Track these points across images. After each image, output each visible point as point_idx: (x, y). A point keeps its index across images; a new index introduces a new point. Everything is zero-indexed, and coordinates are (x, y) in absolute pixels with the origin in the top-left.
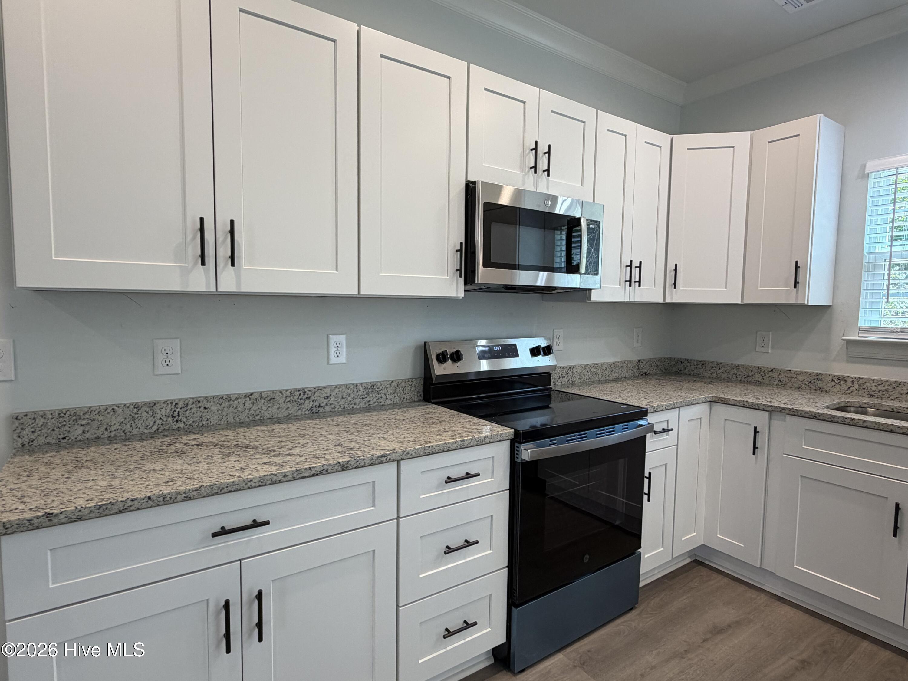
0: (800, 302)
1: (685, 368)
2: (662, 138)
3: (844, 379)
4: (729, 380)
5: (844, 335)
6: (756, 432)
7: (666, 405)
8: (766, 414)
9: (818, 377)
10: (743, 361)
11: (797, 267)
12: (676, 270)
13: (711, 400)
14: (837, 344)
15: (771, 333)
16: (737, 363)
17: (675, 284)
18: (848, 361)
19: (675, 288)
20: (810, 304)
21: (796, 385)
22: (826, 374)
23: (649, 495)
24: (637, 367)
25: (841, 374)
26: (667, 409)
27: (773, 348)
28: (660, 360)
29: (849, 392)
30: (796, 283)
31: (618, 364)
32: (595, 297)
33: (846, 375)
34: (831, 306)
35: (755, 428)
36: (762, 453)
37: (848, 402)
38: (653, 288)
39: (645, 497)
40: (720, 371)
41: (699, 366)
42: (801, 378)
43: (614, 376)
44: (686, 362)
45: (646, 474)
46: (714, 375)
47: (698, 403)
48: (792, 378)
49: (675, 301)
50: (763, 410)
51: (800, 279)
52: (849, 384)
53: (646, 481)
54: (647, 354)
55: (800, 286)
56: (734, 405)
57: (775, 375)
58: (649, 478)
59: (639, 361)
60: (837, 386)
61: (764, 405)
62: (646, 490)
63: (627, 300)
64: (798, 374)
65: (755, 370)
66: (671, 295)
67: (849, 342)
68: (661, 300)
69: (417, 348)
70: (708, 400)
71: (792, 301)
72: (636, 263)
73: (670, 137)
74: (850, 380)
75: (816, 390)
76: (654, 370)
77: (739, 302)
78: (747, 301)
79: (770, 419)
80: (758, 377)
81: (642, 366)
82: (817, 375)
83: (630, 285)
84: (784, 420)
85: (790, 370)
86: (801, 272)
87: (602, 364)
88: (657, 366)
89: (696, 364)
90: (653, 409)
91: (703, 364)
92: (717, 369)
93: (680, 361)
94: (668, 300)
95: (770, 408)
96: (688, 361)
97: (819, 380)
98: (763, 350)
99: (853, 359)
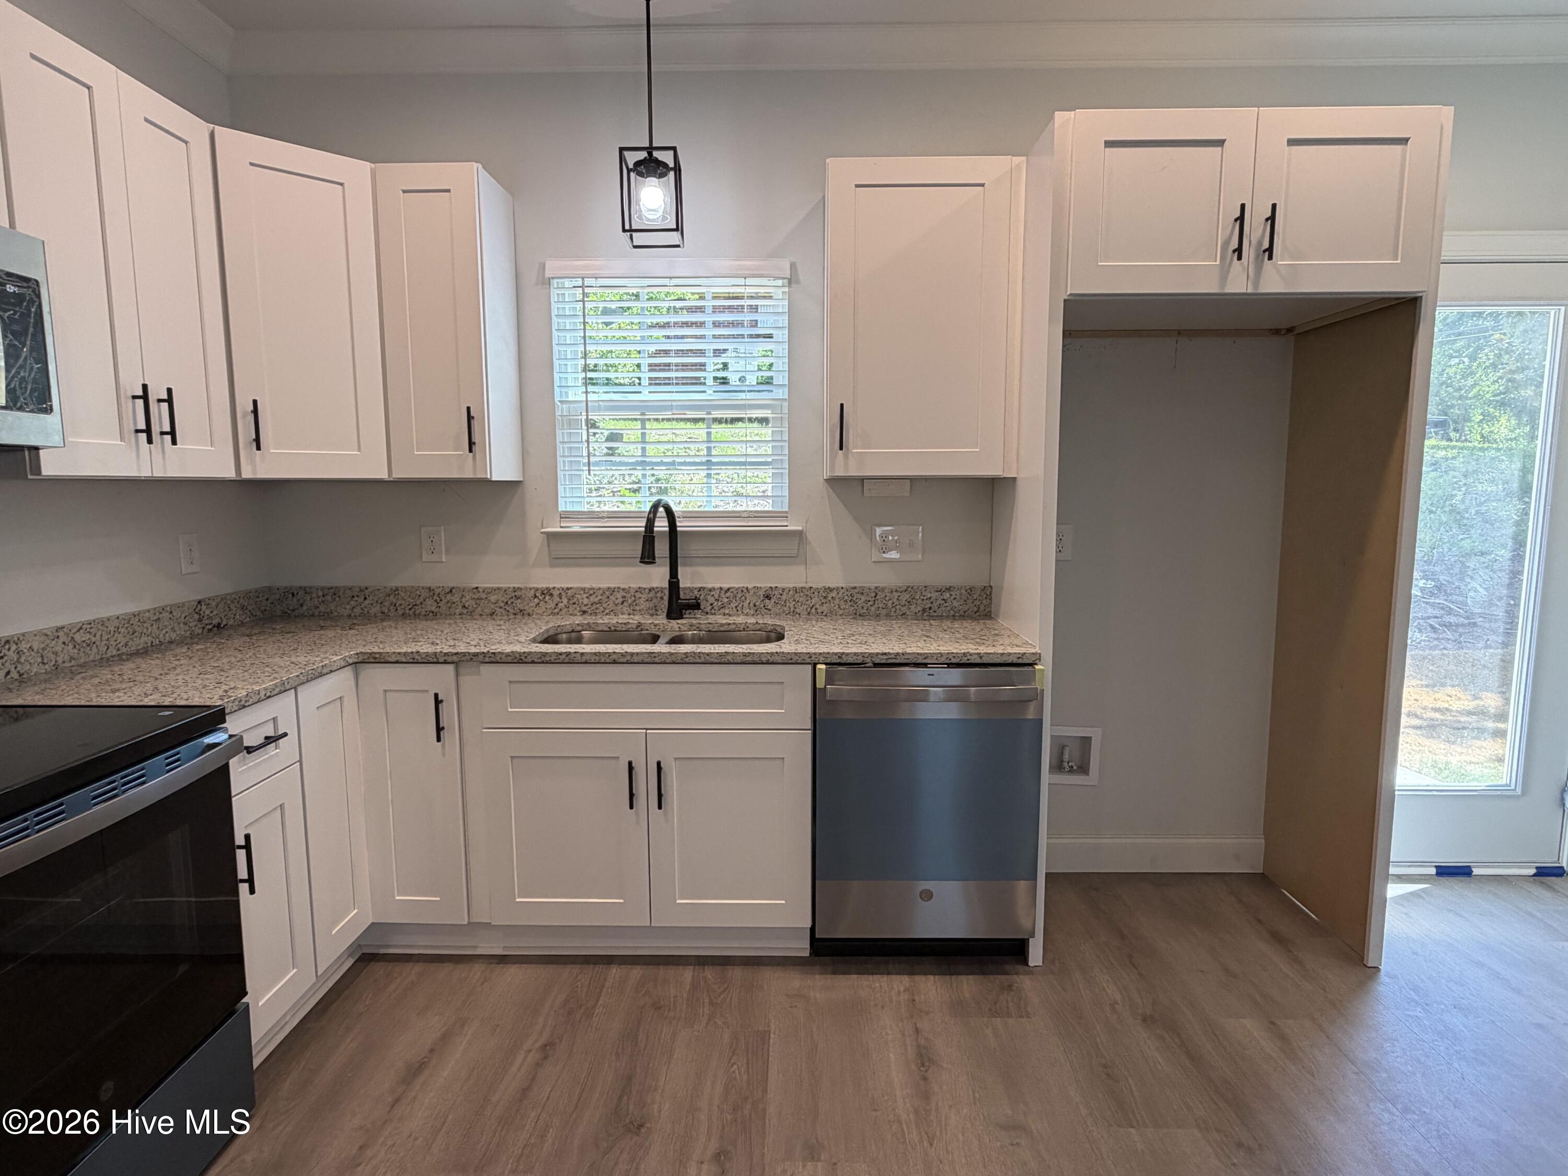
0: (480, 475)
1: (302, 605)
2: (188, 122)
3: (547, 592)
4: (385, 616)
5: (543, 527)
6: (438, 702)
7: (266, 689)
8: (451, 668)
9: (516, 594)
10: (404, 580)
11: (470, 418)
12: (255, 411)
13: (356, 660)
14: (535, 542)
15: (442, 528)
16: (394, 584)
17: (257, 440)
18: (552, 566)
19: (258, 448)
20: (494, 479)
21: (487, 611)
22: (526, 588)
23: (250, 881)
24: (197, 616)
25: (544, 586)
26: (269, 697)
27: (448, 551)
28: (247, 594)
29: (556, 611)
30: (471, 444)
31: (147, 614)
32: (50, 466)
33: (551, 586)
34: (521, 482)
35: (436, 695)
36: (451, 735)
37: (559, 626)
38: (210, 448)
39: (244, 888)
40: (367, 602)
41: (329, 598)
42: (493, 598)
43: (141, 642)
44: (301, 592)
45: (240, 840)
46: (357, 611)
47: (331, 671)
48: (480, 599)
49: (262, 475)
50: (445, 662)
51: (476, 439)
52: (557, 599)
53: (241, 855)
54: (216, 586)
55: (476, 448)
56: (397, 662)
57: (456, 598)
58: (247, 847)
59: (199, 602)
60: (542, 604)
61: (446, 654)
62: (243, 873)
63: (145, 473)
64: (489, 592)
65: (425, 594)
66: (253, 462)
67: (551, 536)
68: (231, 474)
70: (351, 661)
71: (468, 474)
72: (157, 392)
73: (207, 125)
74: (556, 593)
75: (515, 614)
76: (238, 617)
77: (383, 475)
78: (397, 475)
79: (457, 674)
80: (430, 605)
81: (207, 612)
82: (515, 590)
83: (150, 441)
84: (479, 674)
85: (477, 588)
86: (475, 424)
87: (103, 622)
88: (243, 608)
89: (320, 594)
90: (237, 703)
91: (335, 592)
92: (361, 599)
93: (289, 593)
94: (247, 474)
95: (455, 658)
96: (306, 590)
97: (517, 598)
98: (433, 558)
99: (557, 561)
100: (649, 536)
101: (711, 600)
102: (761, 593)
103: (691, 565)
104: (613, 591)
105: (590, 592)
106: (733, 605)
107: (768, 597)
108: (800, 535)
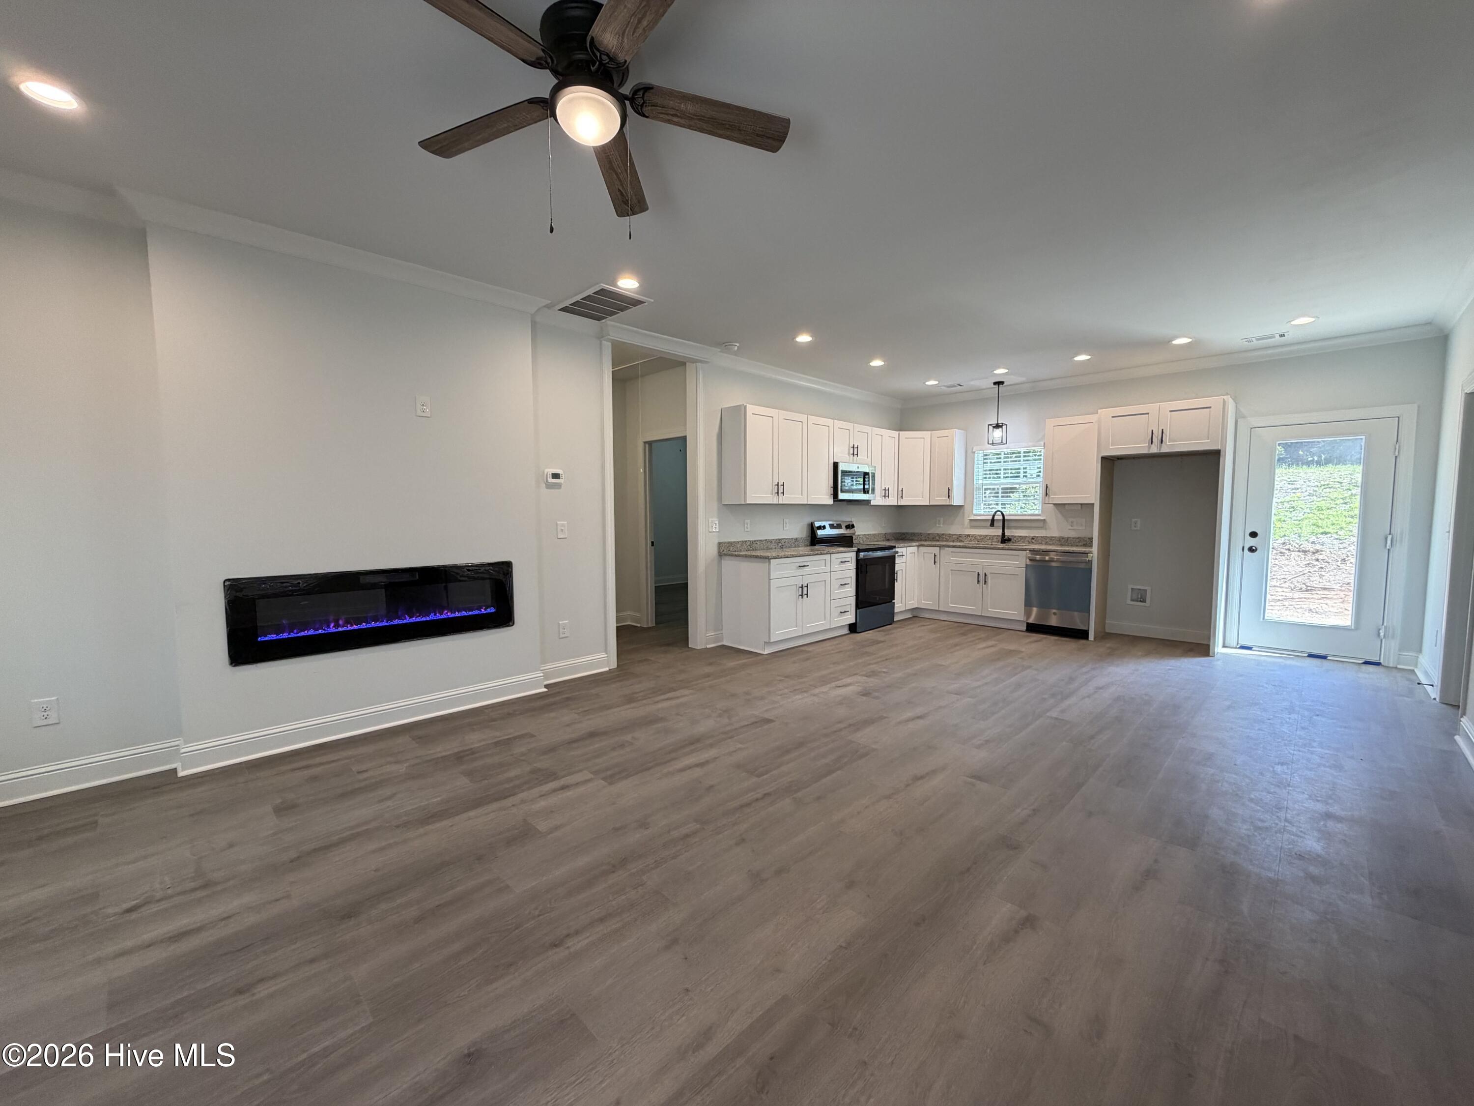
0: (951, 504)
1: (906, 537)
2: (895, 434)
3: (969, 536)
4: (926, 541)
5: (969, 517)
6: (935, 556)
8: (938, 548)
9: (960, 536)
10: (931, 531)
11: (949, 490)
12: (901, 492)
14: (967, 522)
15: (942, 519)
16: (928, 532)
17: (902, 497)
18: (970, 528)
20: (955, 505)
21: (952, 540)
22: (963, 534)
23: (897, 580)
25: (967, 534)
26: (901, 548)
27: (943, 524)
28: (894, 533)
30: (949, 496)
32: (872, 503)
33: (970, 534)
34: (963, 506)
35: (935, 554)
36: (937, 564)
38: (893, 499)
39: (896, 581)
40: (922, 537)
42: (954, 537)
45: (896, 572)
47: (913, 546)
48: (951, 537)
49: (902, 504)
51: (950, 495)
53: (896, 574)
54: (889, 531)
55: (950, 497)
56: (928, 546)
57: (944, 536)
58: (897, 573)
59: (886, 533)
60: (967, 539)
61: (937, 546)
62: (896, 579)
63: (884, 504)
64: (953, 535)
65: (936, 535)
66: (900, 501)
67: (971, 520)
68: (896, 504)
69: (808, 525)
70: (917, 546)
71: (948, 504)
72: (887, 489)
73: (898, 432)
74: (971, 536)
75: (959, 541)
76: (892, 538)
77: (928, 504)
78: (931, 504)
79: (940, 550)
80: (937, 538)
81: (887, 536)
82: (960, 535)
83: (886, 498)
84: (946, 550)
85: (950, 534)
86: (950, 491)
87: (870, 534)
88: (893, 536)
89: (912, 534)
90: (898, 547)
93: (904, 534)
94: (899, 504)
95: (939, 546)
96: (907, 533)
97: (960, 537)
98: (940, 526)
99: (972, 527)
100: (993, 520)
101: (1015, 539)
102: (1031, 537)
103: (1011, 529)
104: (987, 536)
105: (980, 536)
106: (1022, 540)
107: (1033, 539)
108: (1044, 520)
